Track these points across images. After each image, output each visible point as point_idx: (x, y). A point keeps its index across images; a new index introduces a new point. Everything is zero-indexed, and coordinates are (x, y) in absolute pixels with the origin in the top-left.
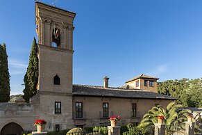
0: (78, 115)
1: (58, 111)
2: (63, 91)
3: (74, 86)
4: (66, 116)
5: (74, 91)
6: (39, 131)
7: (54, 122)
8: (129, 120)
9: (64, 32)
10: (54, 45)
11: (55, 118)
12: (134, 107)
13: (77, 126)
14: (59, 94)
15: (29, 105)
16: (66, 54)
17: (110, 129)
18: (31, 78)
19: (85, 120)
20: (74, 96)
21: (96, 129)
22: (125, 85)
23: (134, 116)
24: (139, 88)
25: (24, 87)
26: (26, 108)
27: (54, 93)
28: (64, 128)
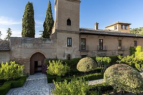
1: (69, 45)
2: (73, 30)
4: (75, 49)
11: (67, 49)
15: (50, 40)
18: (48, 24)
20: (81, 34)
24: (117, 30)
26: (48, 42)
28: (73, 57)
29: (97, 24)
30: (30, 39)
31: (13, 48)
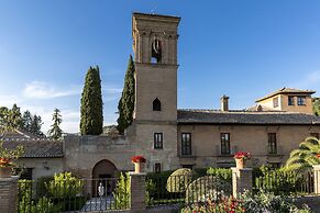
0: (186, 150)
1: (158, 146)
2: (164, 118)
3: (179, 112)
4: (170, 152)
5: (179, 117)
6: (137, 172)
7: (153, 159)
8: (265, 159)
9: (165, 43)
10: (154, 61)
11: (155, 154)
12: (273, 138)
13: (184, 166)
14: (160, 123)
15: (124, 138)
16: (167, 70)
17: (236, 171)
18: (127, 105)
19: (195, 158)
20: (179, 124)
21: (211, 171)
22: (255, 106)
23: (273, 153)
24: (279, 108)
25: (118, 116)
26: (121, 141)
27: (153, 122)
28: (166, 168)
29: (226, 99)
30: (91, 137)
31: (67, 153)
